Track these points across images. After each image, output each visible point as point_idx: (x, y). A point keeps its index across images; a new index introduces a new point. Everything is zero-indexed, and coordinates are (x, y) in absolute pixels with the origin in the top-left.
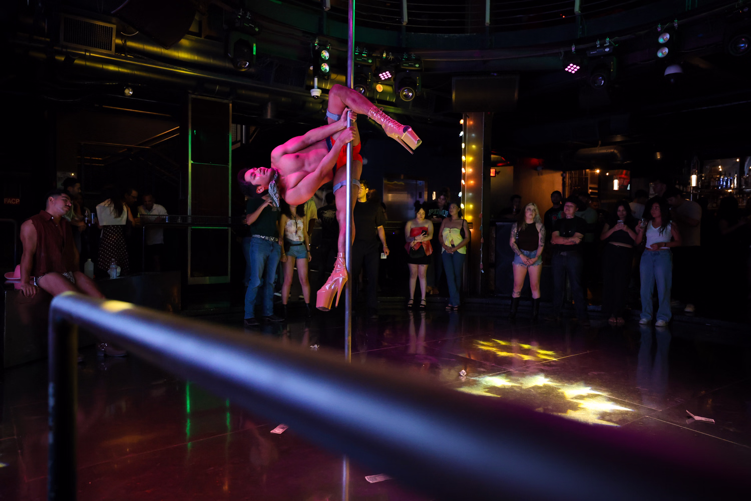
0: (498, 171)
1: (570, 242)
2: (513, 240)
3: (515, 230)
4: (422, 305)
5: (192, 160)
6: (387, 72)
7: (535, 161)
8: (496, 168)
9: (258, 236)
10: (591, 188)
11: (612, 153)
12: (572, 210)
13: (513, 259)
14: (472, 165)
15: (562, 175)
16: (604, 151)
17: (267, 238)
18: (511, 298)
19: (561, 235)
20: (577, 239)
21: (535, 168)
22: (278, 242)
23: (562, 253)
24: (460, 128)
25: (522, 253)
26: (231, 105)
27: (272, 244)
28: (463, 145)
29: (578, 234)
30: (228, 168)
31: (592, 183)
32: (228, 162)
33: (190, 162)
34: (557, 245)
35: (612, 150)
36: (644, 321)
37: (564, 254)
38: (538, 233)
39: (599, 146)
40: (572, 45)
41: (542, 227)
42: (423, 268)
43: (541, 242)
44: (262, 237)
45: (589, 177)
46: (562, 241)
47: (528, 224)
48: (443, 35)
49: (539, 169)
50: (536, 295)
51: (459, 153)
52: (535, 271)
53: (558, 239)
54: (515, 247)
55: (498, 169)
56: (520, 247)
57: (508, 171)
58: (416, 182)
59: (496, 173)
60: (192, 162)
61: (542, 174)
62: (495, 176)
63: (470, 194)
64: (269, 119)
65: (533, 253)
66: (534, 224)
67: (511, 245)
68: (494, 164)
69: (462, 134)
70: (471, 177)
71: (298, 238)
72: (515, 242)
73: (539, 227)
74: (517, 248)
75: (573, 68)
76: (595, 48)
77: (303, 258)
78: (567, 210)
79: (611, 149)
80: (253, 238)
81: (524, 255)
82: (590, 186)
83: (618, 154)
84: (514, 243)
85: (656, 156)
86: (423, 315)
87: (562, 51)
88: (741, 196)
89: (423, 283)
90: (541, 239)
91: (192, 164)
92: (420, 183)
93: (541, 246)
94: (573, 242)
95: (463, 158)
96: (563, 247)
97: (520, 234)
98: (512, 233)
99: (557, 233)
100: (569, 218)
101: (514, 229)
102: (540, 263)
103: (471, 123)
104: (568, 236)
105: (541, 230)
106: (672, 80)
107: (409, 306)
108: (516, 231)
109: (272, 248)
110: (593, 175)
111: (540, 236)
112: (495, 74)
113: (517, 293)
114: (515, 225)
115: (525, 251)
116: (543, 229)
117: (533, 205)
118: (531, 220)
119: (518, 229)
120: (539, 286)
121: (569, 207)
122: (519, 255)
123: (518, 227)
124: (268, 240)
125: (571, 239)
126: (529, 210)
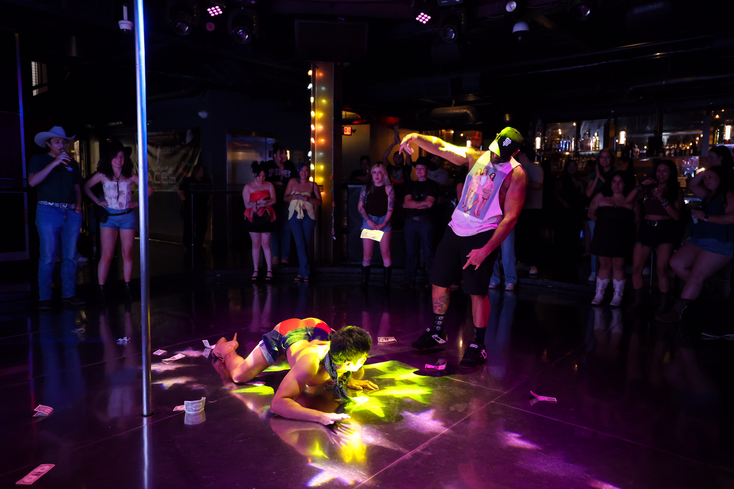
0: (353, 129)
1: (422, 206)
2: (361, 204)
3: (363, 194)
4: (268, 277)
6: (217, 7)
7: (392, 120)
8: (352, 126)
9: (45, 203)
11: (466, 113)
14: (323, 121)
16: (458, 111)
17: (57, 205)
18: (361, 266)
19: (413, 199)
20: (428, 203)
21: (392, 127)
22: (74, 210)
23: (414, 218)
24: (309, 80)
25: (370, 219)
26: (17, 35)
27: (66, 212)
28: (312, 100)
29: (430, 198)
30: (19, 116)
32: (19, 109)
34: (409, 209)
35: (465, 111)
36: (492, 285)
37: (416, 218)
38: (387, 197)
39: (452, 106)
41: (392, 190)
42: (265, 236)
43: (390, 206)
44: (50, 203)
46: (414, 205)
47: (377, 187)
49: (396, 127)
50: (387, 263)
51: (308, 107)
53: (410, 204)
54: (363, 212)
55: (354, 127)
56: (367, 212)
57: (364, 130)
58: (266, 139)
59: (353, 131)
62: (351, 135)
63: (321, 154)
64: (74, 57)
65: (381, 219)
66: (383, 187)
67: (359, 209)
68: (349, 122)
69: (310, 86)
70: (321, 135)
71: (119, 206)
72: (364, 207)
73: (388, 190)
74: (365, 214)
75: (423, 18)
78: (418, 173)
79: (465, 109)
80: (39, 204)
81: (372, 221)
83: (471, 115)
84: (362, 208)
85: (505, 118)
86: (269, 288)
88: (577, 159)
89: (267, 253)
90: (390, 203)
92: (270, 141)
94: (425, 205)
95: (313, 114)
96: (416, 212)
98: (361, 196)
99: (408, 197)
100: (421, 180)
101: (362, 192)
102: (389, 230)
103: (321, 74)
104: (420, 199)
105: (390, 193)
106: (520, 38)
107: (253, 279)
108: (364, 195)
110: (449, 136)
111: (389, 199)
112: (343, 19)
113: (367, 261)
114: (364, 188)
115: (373, 217)
116: (392, 192)
117: (378, 166)
118: (379, 182)
119: (367, 192)
120: (389, 253)
121: (420, 170)
122: (366, 221)
123: (367, 190)
124: (59, 208)
125: (423, 203)
126: (374, 173)
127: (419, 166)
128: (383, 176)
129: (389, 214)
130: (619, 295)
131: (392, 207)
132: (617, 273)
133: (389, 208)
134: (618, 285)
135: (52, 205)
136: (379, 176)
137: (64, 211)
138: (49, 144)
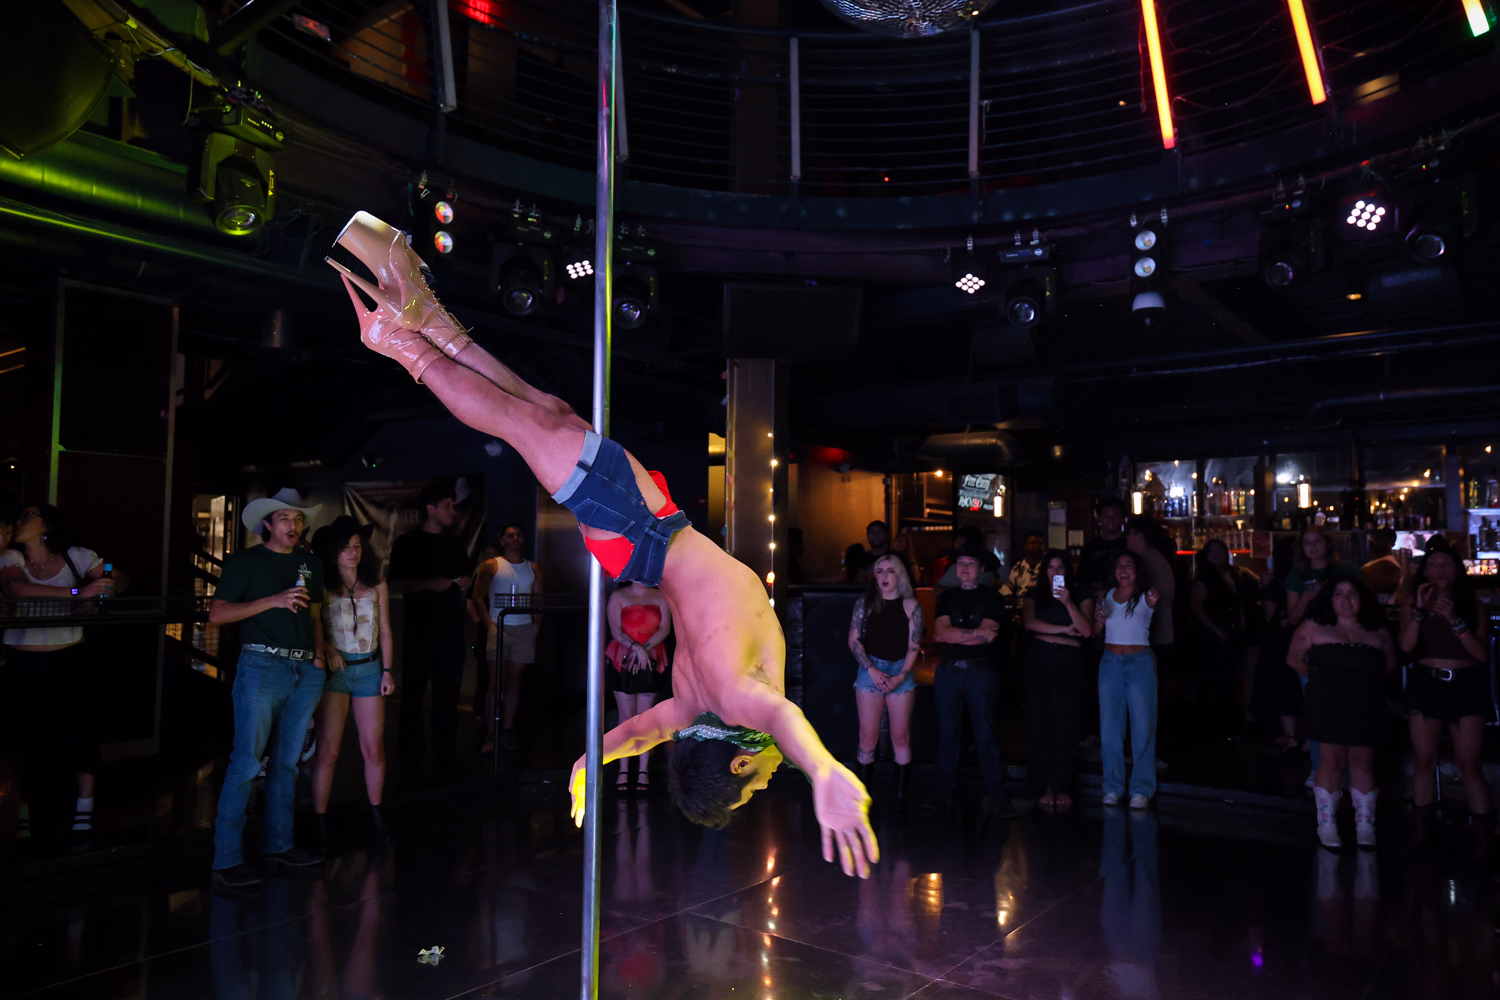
1: (975, 639)
2: (855, 635)
3: (859, 614)
4: (641, 785)
5: (61, 443)
6: (585, 263)
7: (834, 453)
9: (260, 648)
10: (929, 506)
11: (994, 446)
12: (973, 572)
13: (854, 677)
15: (884, 482)
16: (978, 441)
17: (284, 652)
19: (954, 624)
21: (836, 467)
22: (312, 661)
23: (957, 664)
24: (724, 388)
25: (874, 664)
26: (176, 310)
27: (298, 669)
29: (988, 622)
30: (165, 464)
32: (166, 451)
33: (57, 448)
34: (946, 645)
35: (994, 441)
36: (1110, 798)
37: (961, 664)
38: (907, 621)
39: (967, 431)
40: (967, 237)
41: (916, 608)
42: (645, 700)
43: (913, 640)
44: (270, 649)
45: (925, 483)
46: (957, 637)
47: (887, 601)
48: (702, 191)
49: (843, 468)
50: (902, 756)
52: (900, 703)
53: (949, 633)
54: (859, 650)
56: (869, 651)
60: (62, 448)
61: (849, 480)
64: (276, 349)
65: (896, 666)
66: (899, 601)
67: (851, 645)
69: (727, 400)
71: (357, 646)
72: (860, 640)
73: (910, 607)
74: (864, 654)
75: (970, 284)
76: (1011, 246)
77: (368, 695)
78: (963, 572)
79: (992, 437)
80: (246, 651)
81: (877, 668)
82: (927, 501)
84: (858, 642)
85: (1054, 452)
87: (948, 246)
88: (1205, 531)
90: (914, 635)
91: (61, 453)
93: (914, 650)
94: (981, 637)
96: (960, 650)
97: (869, 623)
98: (855, 619)
99: (945, 619)
100: (968, 588)
102: (911, 688)
104: (969, 626)
105: (913, 614)
106: (1148, 321)
107: (620, 789)
108: (861, 616)
109: (297, 677)
111: (912, 627)
112: (814, 283)
113: (869, 753)
114: (861, 602)
115: (880, 661)
116: (918, 613)
117: (888, 559)
118: (891, 591)
119: (866, 611)
120: (908, 738)
121: (966, 565)
122: (867, 669)
123: (867, 607)
124: (288, 658)
125: (976, 633)
126: (881, 571)
127: (966, 560)
128: (897, 578)
129: (911, 657)
130: (1369, 821)
131: (918, 643)
132: (1360, 775)
133: (912, 644)
134: (1363, 801)
135: (274, 652)
136: (890, 578)
137: (295, 665)
138: (268, 525)
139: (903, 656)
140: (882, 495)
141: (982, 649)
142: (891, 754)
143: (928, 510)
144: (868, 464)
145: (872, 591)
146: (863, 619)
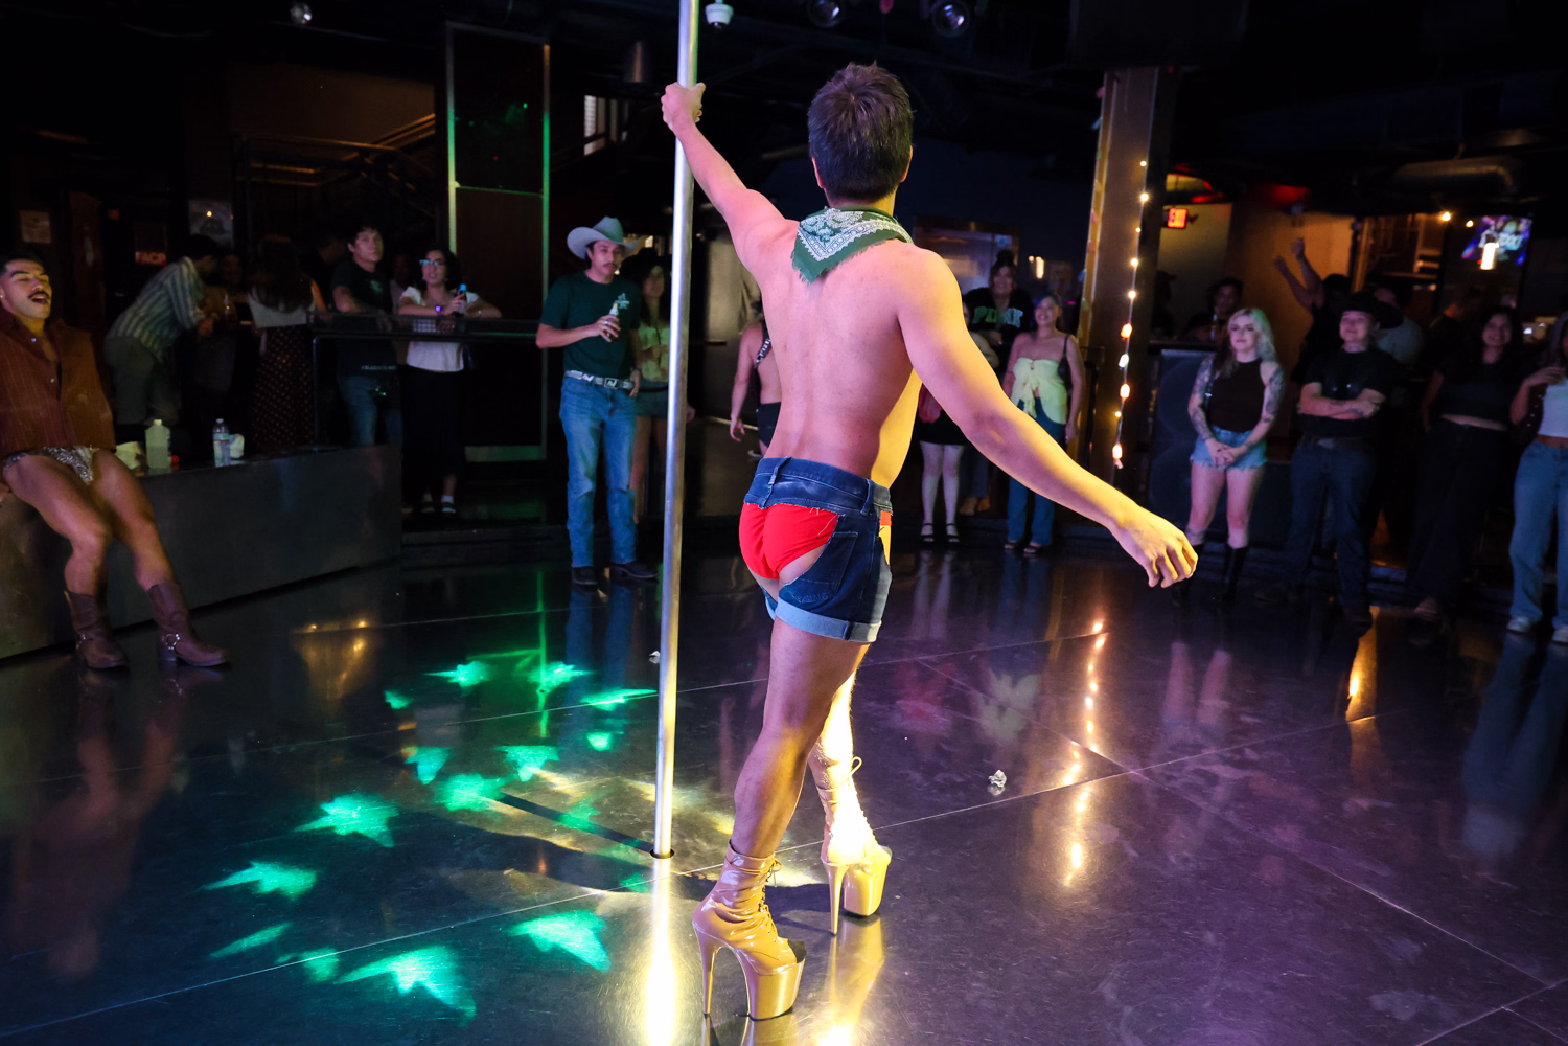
0: (1192, 214)
1: (1347, 412)
2: (1196, 400)
3: (1204, 377)
4: (948, 536)
5: (457, 179)
7: (1288, 192)
8: (1189, 207)
9: (578, 375)
10: (1423, 258)
11: (1493, 176)
12: (1361, 330)
13: (1191, 450)
15: (1353, 227)
16: (1470, 170)
17: (600, 380)
19: (1326, 393)
20: (1366, 404)
21: (1286, 209)
23: (1322, 442)
24: (1096, 108)
25: (1215, 435)
26: (547, 48)
27: (611, 397)
28: (1099, 154)
29: (1369, 393)
30: (541, 200)
31: (1426, 245)
32: (542, 187)
33: (453, 185)
34: (1312, 418)
35: (1492, 168)
36: (1518, 623)
37: (1326, 443)
38: (1262, 387)
39: (1457, 158)
41: (1276, 373)
43: (1267, 409)
44: (587, 377)
45: (1421, 230)
46: (1324, 408)
47: (1241, 364)
49: (1296, 210)
52: (1242, 481)
53: (1315, 402)
54: (1200, 418)
55: (1194, 209)
56: (1211, 421)
57: (1218, 216)
58: (993, 237)
59: (1189, 219)
60: (458, 185)
61: (1302, 224)
62: (1184, 228)
64: (637, 84)
66: (1254, 366)
67: (1191, 412)
68: (1181, 198)
69: (1098, 123)
72: (1202, 406)
73: (1268, 371)
74: (1205, 425)
78: (1348, 331)
79: (1489, 164)
80: (566, 378)
81: (1217, 439)
82: (1420, 251)
83: (1509, 181)
84: (1198, 409)
89: (951, 487)
90: (1269, 403)
91: (457, 190)
92: (1002, 241)
93: (1267, 420)
94: (1354, 411)
96: (1327, 425)
97: (1216, 386)
98: (1198, 382)
99: (1314, 387)
100: (1353, 350)
101: (1203, 371)
102: (1260, 464)
104: (1342, 395)
105: (1271, 380)
107: (926, 540)
108: (1207, 379)
109: (612, 404)
110: (1433, 227)
111: (1268, 395)
114: (1208, 361)
115: (1223, 431)
116: (1279, 378)
117: (1248, 313)
118: (1246, 351)
119: (1213, 374)
120: (1247, 520)
121: (1353, 323)
122: (1204, 440)
123: (1216, 366)
124: (602, 386)
125: (1349, 405)
126: (1236, 328)
127: (1353, 315)
128: (1257, 337)
129: (1261, 429)
131: (1272, 413)
133: (1267, 414)
135: (590, 379)
136: (1248, 336)
137: (609, 393)
138: (589, 253)
139: (1251, 425)
140: (1348, 242)
141: (1357, 426)
142: (1223, 536)
143: (1420, 264)
144: (1330, 204)
145: (1224, 351)
146: (1208, 383)
